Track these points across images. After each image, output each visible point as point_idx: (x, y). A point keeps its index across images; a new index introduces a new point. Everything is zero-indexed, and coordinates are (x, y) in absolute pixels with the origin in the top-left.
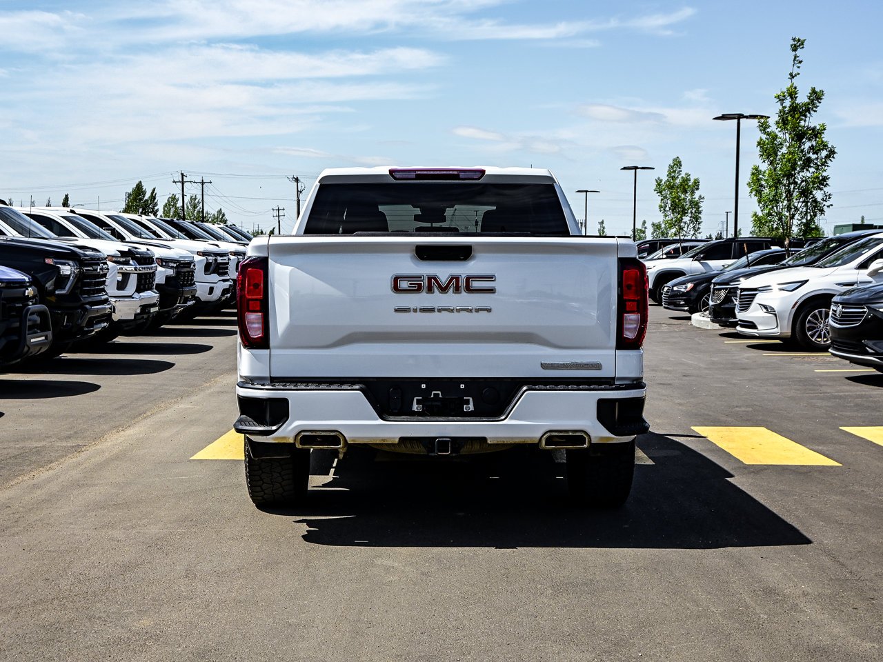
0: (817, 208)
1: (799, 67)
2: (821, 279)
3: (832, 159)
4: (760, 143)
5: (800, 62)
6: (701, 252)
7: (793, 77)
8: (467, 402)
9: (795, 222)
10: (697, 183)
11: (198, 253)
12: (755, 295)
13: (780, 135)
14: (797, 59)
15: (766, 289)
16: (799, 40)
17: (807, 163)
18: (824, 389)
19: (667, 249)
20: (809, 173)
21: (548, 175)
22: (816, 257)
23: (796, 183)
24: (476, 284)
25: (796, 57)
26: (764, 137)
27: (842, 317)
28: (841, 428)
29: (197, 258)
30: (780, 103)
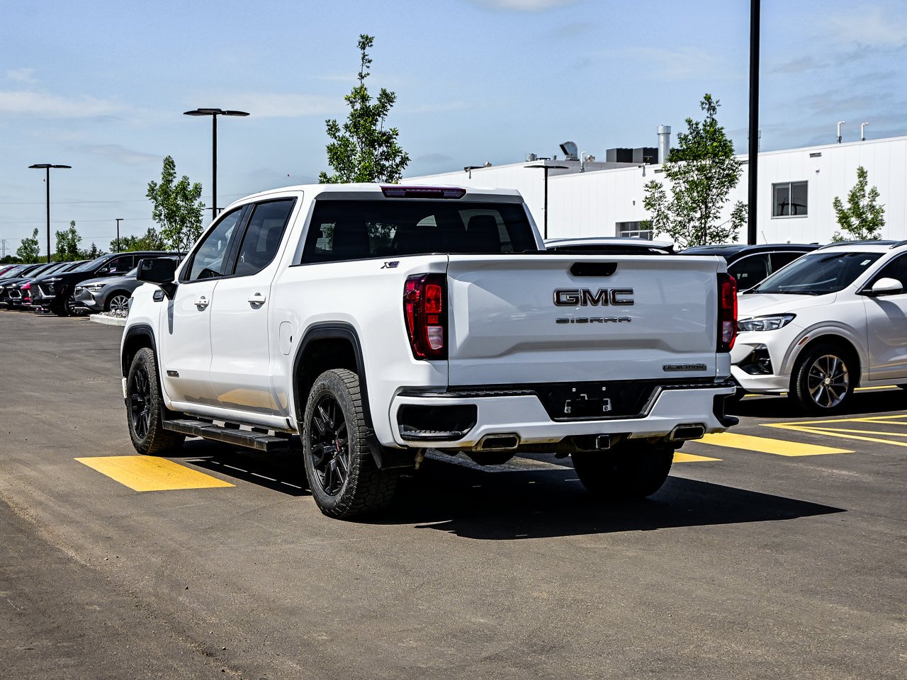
1: (368, 67)
3: (405, 166)
4: (331, 149)
5: (370, 62)
7: (363, 78)
8: (606, 403)
10: (198, 188)
13: (352, 140)
14: (366, 57)
16: (367, 38)
24: (619, 297)
25: (364, 56)
26: (336, 142)
30: (350, 106)
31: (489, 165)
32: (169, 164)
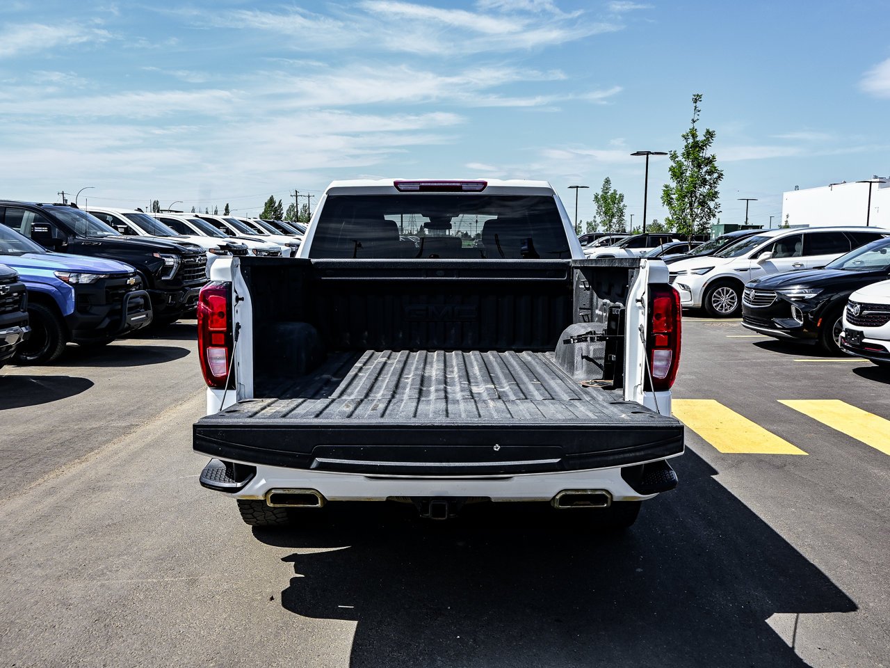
0: (711, 214)
1: (698, 115)
2: (724, 266)
3: (721, 179)
4: (671, 169)
5: (699, 111)
6: (626, 243)
7: (694, 122)
9: (696, 223)
10: (622, 197)
11: (286, 245)
12: (676, 277)
13: (685, 163)
15: (683, 273)
16: (698, 95)
17: (704, 182)
18: (742, 355)
19: (601, 240)
20: (704, 190)
21: (548, 186)
22: (713, 250)
23: (696, 197)
25: (696, 107)
26: (674, 165)
27: (755, 299)
28: (778, 401)
29: (284, 248)
30: (685, 141)
31: (845, 182)
32: (607, 181)
